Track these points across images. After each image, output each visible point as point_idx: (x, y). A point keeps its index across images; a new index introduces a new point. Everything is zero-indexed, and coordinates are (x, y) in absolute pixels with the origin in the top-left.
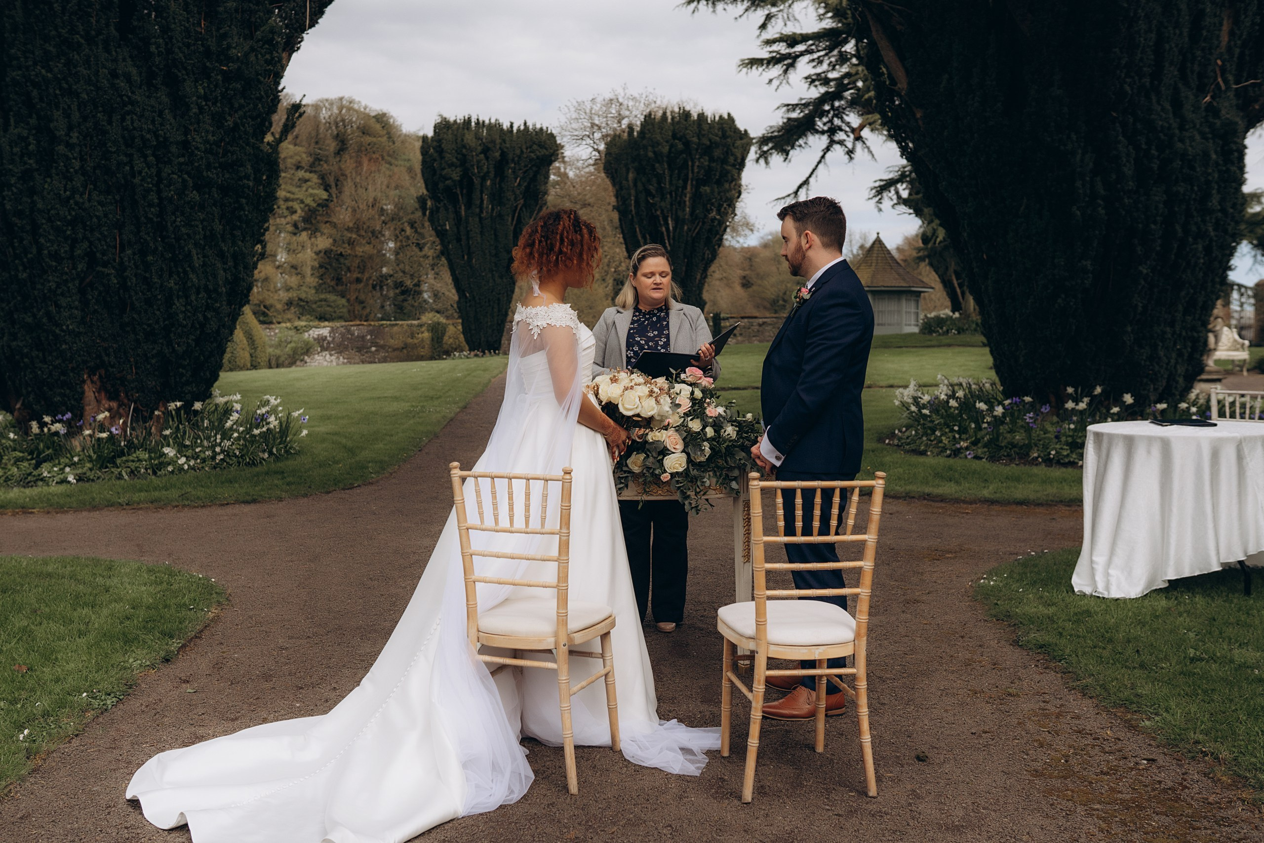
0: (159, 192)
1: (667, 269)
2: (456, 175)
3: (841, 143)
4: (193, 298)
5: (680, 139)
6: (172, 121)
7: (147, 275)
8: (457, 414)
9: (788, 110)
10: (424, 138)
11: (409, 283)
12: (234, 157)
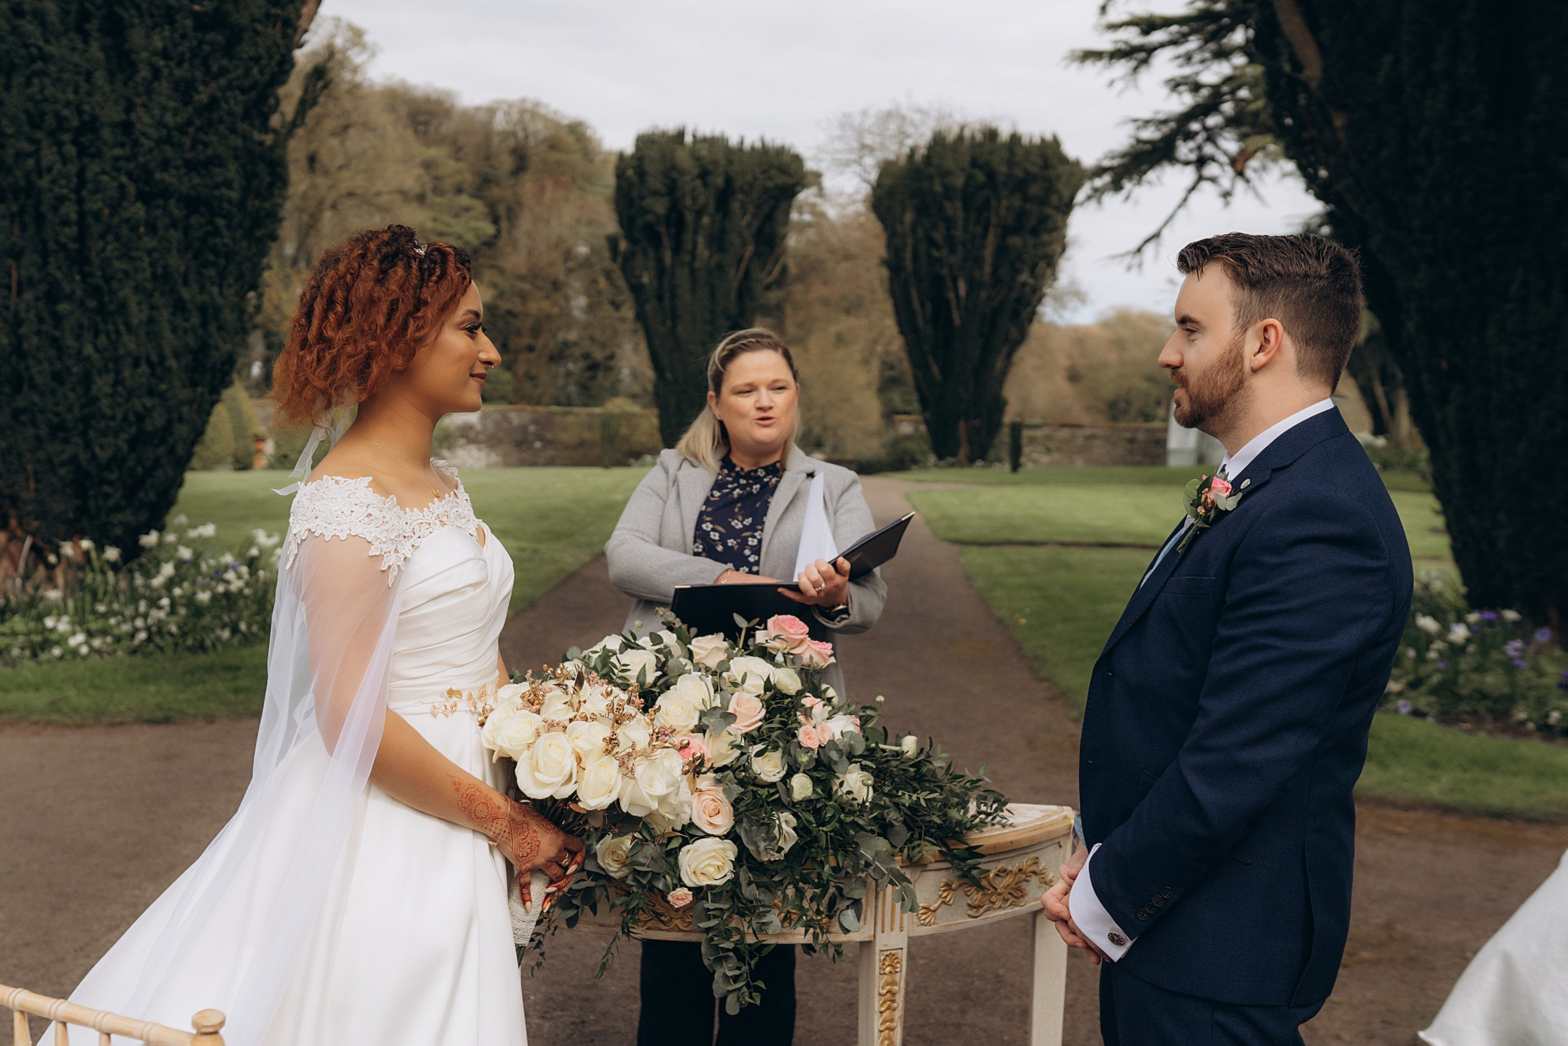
0: (80, 201)
1: (784, 374)
2: (660, 207)
3: (1213, 180)
4: (127, 373)
5: (981, 168)
6: (107, 88)
7: (57, 334)
8: (586, 565)
9: (1138, 128)
10: (621, 156)
11: (599, 355)
12: (209, 152)
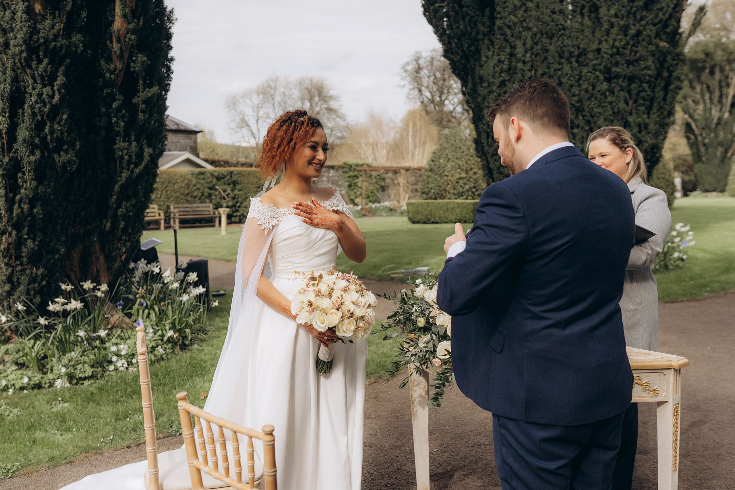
0: (579, 86)
12: (638, 55)
